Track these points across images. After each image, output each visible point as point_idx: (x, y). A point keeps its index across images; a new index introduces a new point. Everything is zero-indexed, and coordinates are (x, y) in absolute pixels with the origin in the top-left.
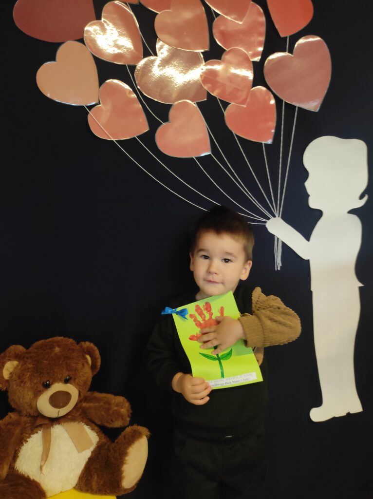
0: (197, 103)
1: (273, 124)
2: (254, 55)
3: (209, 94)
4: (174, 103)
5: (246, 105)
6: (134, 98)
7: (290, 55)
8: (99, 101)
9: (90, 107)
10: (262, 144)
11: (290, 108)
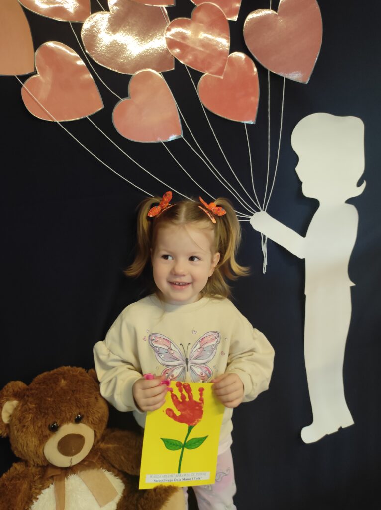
0: (162, 73)
1: (255, 99)
2: (231, 14)
3: (177, 62)
4: (134, 73)
5: (223, 76)
6: (81, 66)
7: (275, 13)
8: (35, 69)
9: (24, 78)
10: (244, 123)
11: (276, 78)
